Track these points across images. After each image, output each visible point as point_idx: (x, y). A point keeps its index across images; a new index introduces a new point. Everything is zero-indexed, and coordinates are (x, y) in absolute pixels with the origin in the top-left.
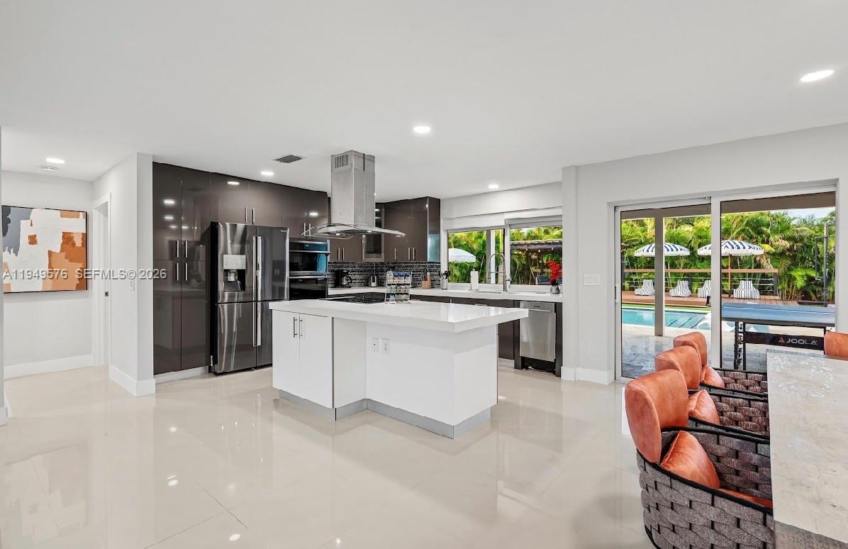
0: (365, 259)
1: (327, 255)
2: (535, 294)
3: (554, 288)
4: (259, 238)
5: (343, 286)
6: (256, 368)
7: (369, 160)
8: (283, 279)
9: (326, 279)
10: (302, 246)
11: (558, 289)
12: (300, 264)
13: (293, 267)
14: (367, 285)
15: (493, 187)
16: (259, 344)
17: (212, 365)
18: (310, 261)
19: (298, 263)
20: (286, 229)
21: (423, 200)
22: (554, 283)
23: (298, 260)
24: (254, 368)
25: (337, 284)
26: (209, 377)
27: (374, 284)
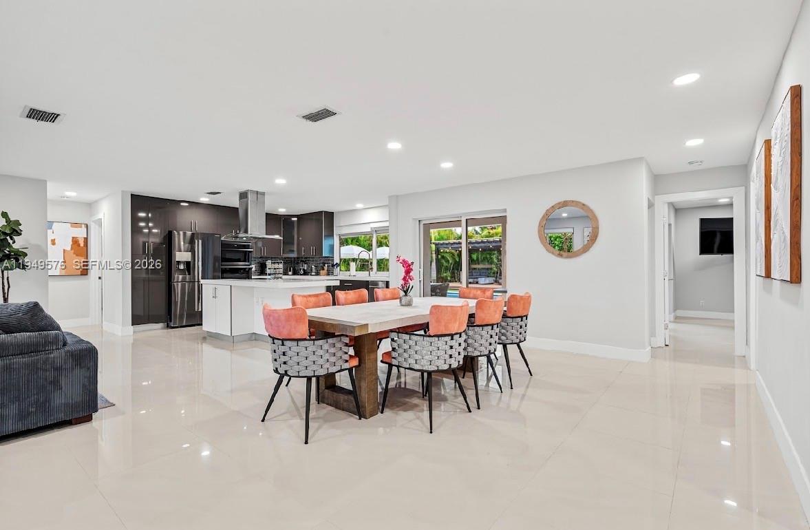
0: (283, 255)
4: (200, 241)
7: (261, 194)
16: (200, 310)
17: (169, 322)
21: (319, 213)
25: (262, 273)
26: (167, 329)
27: (290, 273)
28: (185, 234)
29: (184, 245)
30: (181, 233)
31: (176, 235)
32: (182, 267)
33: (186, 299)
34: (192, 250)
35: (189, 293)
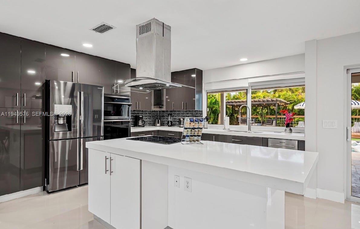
0: (153, 108)
1: (129, 105)
2: (273, 133)
3: (288, 129)
4: (82, 93)
5: (140, 126)
6: (80, 186)
7: (166, 28)
8: (100, 121)
9: (129, 122)
10: (113, 99)
11: (291, 130)
12: (112, 112)
13: (107, 114)
14: (154, 125)
15: (244, 60)
16: (82, 169)
17: (46, 185)
18: (118, 110)
19: (110, 111)
20: (102, 87)
21: (192, 71)
22: (288, 126)
23: (110, 109)
24: (78, 186)
25: (136, 124)
26: (44, 195)
27: (158, 125)
28: (65, 84)
29: (64, 98)
30: (62, 82)
31: (57, 87)
32: (61, 121)
33: (67, 159)
34: (73, 103)
35: (69, 151)
